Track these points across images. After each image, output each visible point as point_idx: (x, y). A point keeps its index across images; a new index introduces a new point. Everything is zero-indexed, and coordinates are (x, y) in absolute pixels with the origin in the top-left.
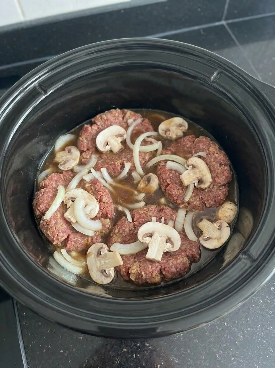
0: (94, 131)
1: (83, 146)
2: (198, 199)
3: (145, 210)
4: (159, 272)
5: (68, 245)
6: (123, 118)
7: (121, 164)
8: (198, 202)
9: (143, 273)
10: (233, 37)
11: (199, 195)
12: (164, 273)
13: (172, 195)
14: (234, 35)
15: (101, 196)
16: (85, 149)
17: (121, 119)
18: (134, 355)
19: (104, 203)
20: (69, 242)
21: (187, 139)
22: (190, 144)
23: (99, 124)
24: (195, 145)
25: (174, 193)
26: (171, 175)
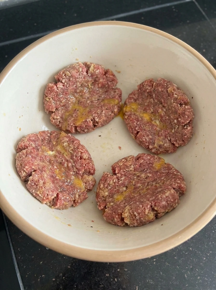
0: (60, 89)
1: (51, 107)
2: (168, 141)
3: (124, 162)
4: (151, 209)
5: (58, 204)
6: (87, 72)
7: (92, 120)
8: (168, 144)
9: (135, 213)
10: (204, 13)
11: (167, 137)
12: (156, 209)
13: (143, 142)
14: (204, 10)
15: (81, 153)
16: (54, 110)
17: (85, 73)
18: (116, 279)
19: (85, 159)
20: (59, 201)
21: (146, 84)
22: (149, 88)
23: (63, 81)
24: (155, 89)
25: (144, 140)
26: (139, 123)
